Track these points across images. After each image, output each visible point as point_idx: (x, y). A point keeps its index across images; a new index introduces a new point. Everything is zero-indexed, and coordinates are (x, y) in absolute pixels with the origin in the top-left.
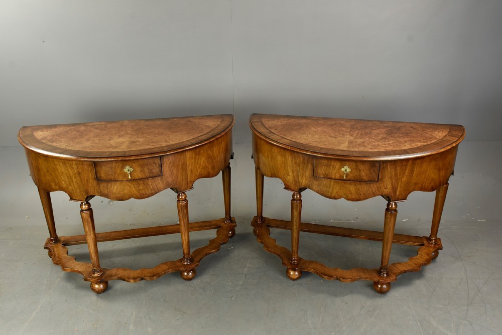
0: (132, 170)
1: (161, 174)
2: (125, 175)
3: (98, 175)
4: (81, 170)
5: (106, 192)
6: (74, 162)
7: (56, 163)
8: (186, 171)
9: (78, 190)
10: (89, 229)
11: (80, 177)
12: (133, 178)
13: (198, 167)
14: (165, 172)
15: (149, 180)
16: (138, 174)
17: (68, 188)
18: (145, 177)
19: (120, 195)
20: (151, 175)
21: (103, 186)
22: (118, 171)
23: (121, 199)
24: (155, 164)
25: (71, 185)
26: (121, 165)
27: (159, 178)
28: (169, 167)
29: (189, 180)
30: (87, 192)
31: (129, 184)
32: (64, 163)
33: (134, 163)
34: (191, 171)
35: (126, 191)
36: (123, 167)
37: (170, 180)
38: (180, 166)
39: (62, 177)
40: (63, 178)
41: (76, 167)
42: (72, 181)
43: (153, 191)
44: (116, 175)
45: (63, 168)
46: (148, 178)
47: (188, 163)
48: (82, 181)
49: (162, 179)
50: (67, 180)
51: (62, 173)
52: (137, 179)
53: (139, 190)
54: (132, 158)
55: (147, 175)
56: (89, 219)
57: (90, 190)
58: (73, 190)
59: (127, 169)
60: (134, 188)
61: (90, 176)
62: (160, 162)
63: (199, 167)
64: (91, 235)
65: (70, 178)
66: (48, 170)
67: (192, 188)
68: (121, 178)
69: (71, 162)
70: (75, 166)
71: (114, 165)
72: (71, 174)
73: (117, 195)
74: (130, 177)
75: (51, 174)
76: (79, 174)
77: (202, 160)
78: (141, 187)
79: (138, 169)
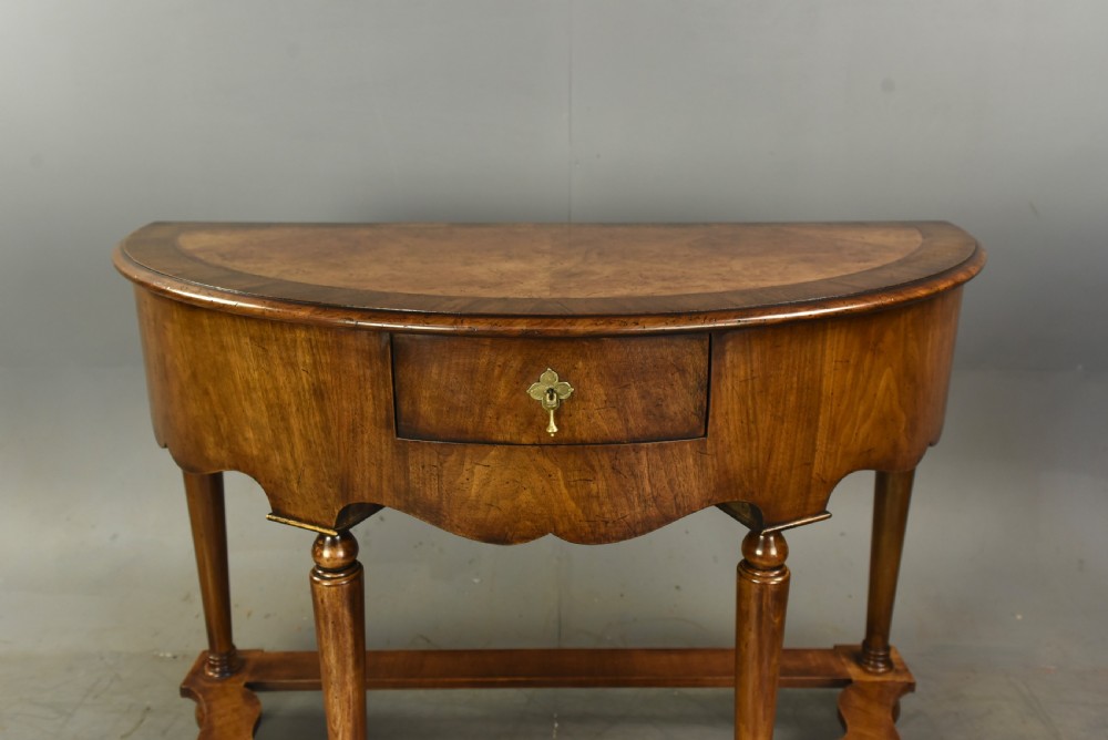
0: (567, 389)
1: (701, 425)
2: (535, 417)
3: (405, 407)
4: (328, 377)
5: (431, 493)
6: (301, 335)
7: (229, 340)
8: (812, 424)
9: (308, 472)
10: (341, 660)
11: (322, 411)
12: (567, 434)
13: (862, 409)
14: (720, 421)
15: (643, 453)
16: (597, 420)
17: (267, 460)
18: (623, 435)
19: (494, 513)
20: (654, 429)
21: (422, 459)
22: (502, 392)
23: (497, 535)
24: (683, 372)
25: (279, 448)
26: (516, 364)
27: (688, 445)
28: (743, 400)
29: (817, 468)
30: (345, 485)
31: (547, 464)
32: (260, 342)
33: (584, 356)
34: (834, 432)
35: (525, 497)
36: (528, 374)
37: (736, 460)
38: (792, 398)
39: (246, 404)
40: (249, 413)
41: (308, 360)
42: (288, 429)
43: (653, 511)
44: (490, 412)
45: (253, 364)
46: (635, 440)
47: (829, 384)
48: (326, 430)
49: (702, 452)
50: (265, 420)
51: (249, 388)
52: (583, 443)
53: (589, 496)
54: (580, 328)
55: (637, 424)
56: (345, 615)
57: (358, 479)
58: (286, 469)
59: (545, 388)
60: (568, 485)
61: (369, 408)
62: (704, 364)
63: (867, 415)
64: (343, 685)
65: (278, 411)
66: (194, 375)
67: (821, 510)
68: (509, 429)
69: (288, 336)
70: (303, 358)
71: (484, 361)
72: (287, 396)
73: (480, 515)
74: (553, 428)
75: (206, 393)
76: (319, 393)
77: (883, 384)
78: (598, 486)
79: (598, 392)
